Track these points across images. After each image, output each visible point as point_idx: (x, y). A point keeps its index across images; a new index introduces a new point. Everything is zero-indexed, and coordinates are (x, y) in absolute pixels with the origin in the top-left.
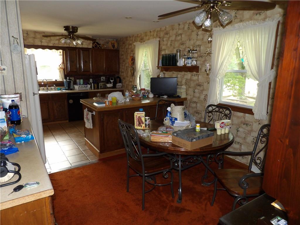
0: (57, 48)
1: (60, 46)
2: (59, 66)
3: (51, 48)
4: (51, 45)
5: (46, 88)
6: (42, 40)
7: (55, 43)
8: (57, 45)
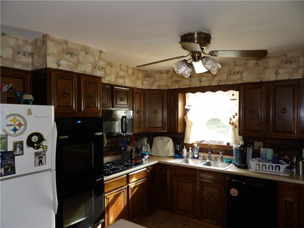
0: (225, 88)
1: (228, 83)
2: (231, 119)
3: (214, 89)
4: (214, 84)
5: (207, 156)
6: (202, 77)
7: (222, 79)
8: (224, 83)
